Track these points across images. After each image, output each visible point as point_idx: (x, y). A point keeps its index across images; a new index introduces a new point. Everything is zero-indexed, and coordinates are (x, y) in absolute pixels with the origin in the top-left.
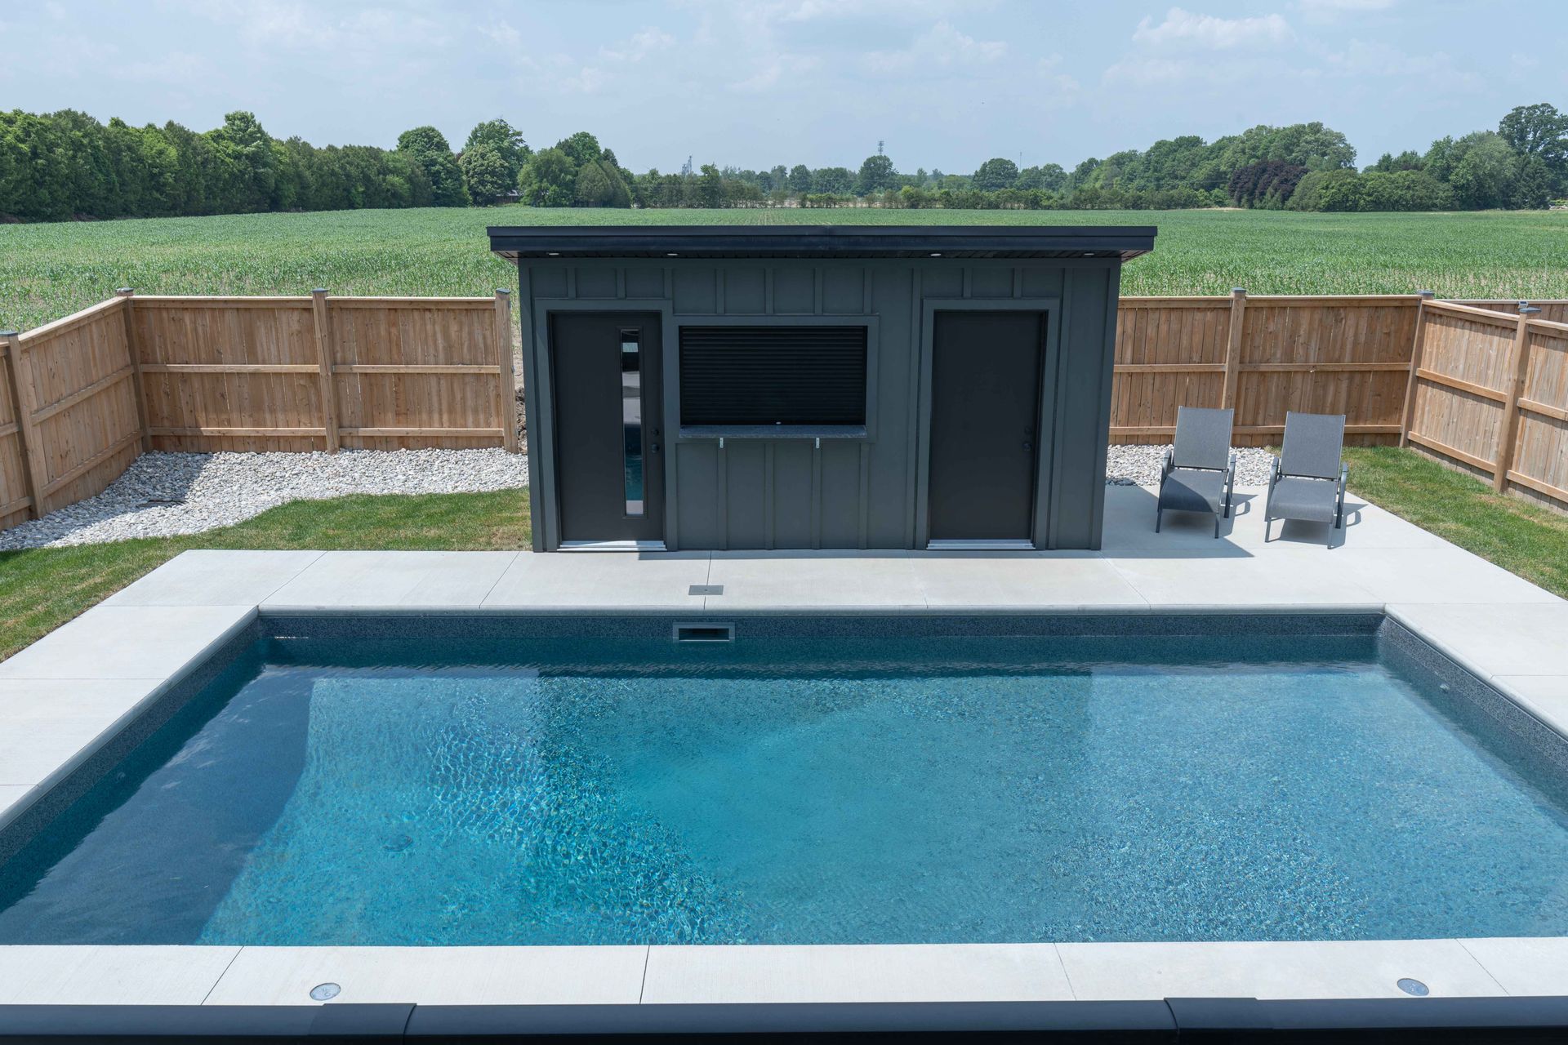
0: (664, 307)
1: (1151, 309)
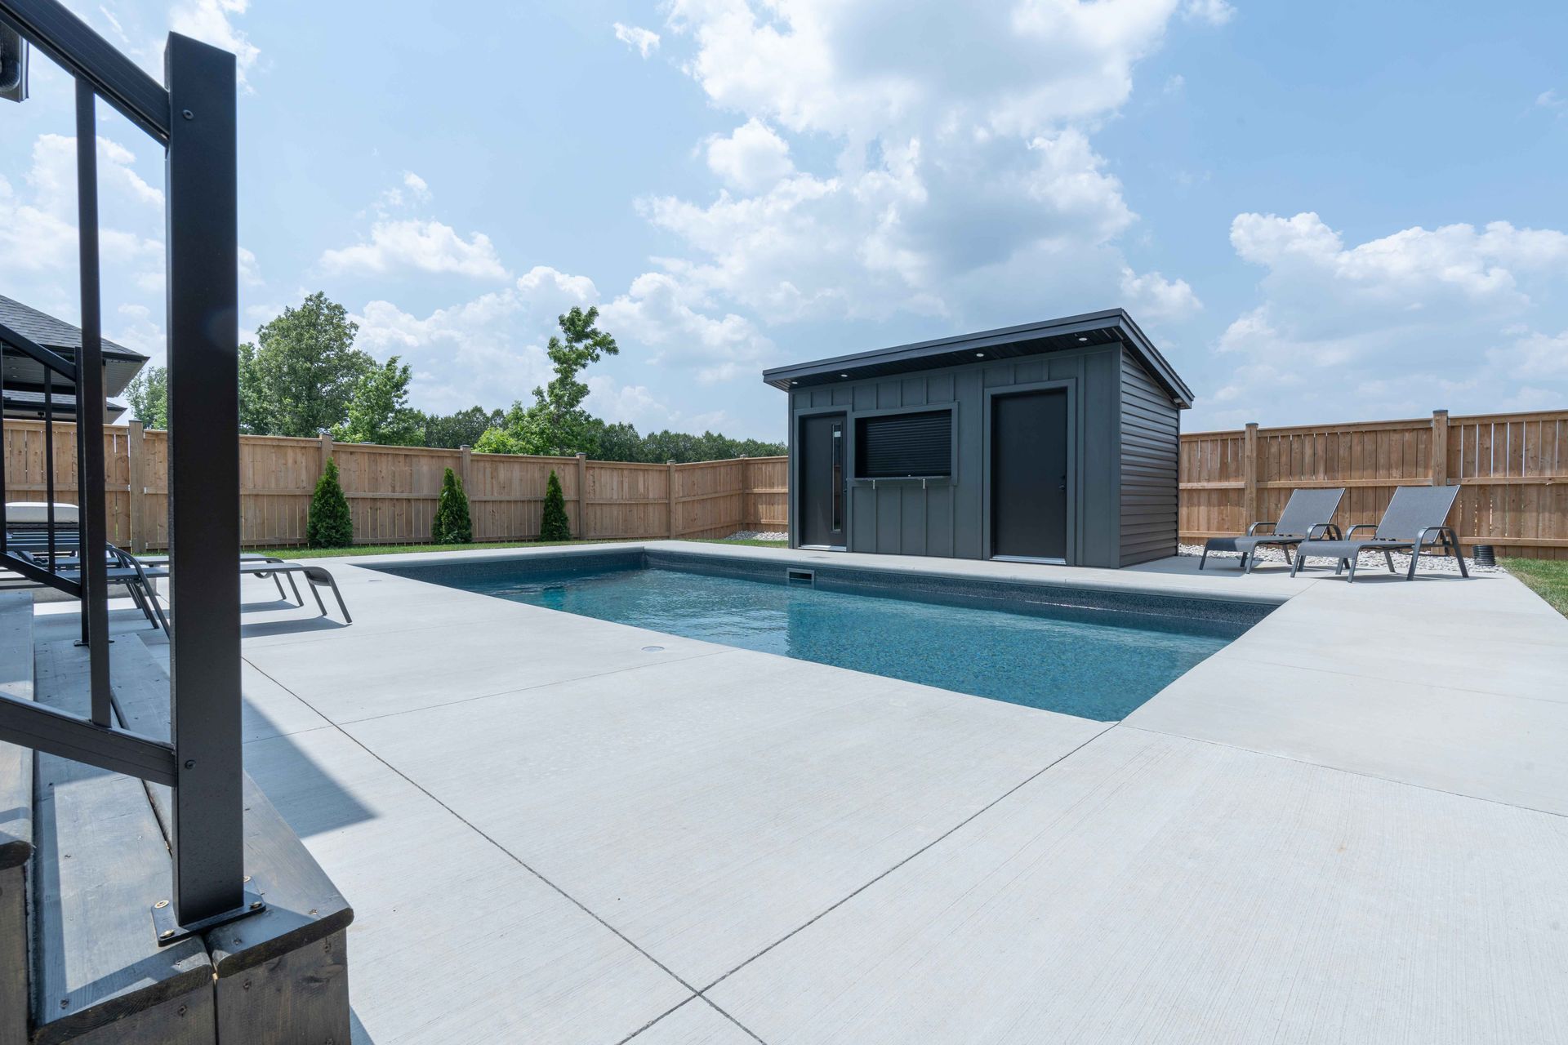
0: (847, 408)
1: (1341, 433)
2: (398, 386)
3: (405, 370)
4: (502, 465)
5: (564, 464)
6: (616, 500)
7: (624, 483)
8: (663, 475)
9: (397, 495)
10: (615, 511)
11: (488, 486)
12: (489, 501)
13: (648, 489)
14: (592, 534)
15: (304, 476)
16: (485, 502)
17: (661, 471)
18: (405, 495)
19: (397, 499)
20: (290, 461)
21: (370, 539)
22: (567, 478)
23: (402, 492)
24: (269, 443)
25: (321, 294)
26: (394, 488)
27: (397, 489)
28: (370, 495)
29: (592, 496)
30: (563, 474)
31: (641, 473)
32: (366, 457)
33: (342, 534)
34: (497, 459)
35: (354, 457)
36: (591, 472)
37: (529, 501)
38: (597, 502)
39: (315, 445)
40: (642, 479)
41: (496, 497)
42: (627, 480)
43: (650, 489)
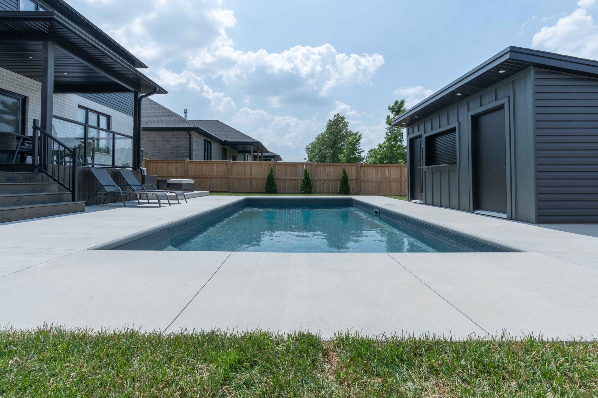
0: (423, 132)
2: (357, 141)
3: (360, 135)
4: (327, 167)
5: (351, 166)
6: (374, 179)
7: (378, 172)
8: (399, 168)
9: (292, 178)
10: (374, 184)
11: (322, 175)
12: (322, 180)
13: (391, 174)
14: (363, 193)
15: (266, 173)
16: (321, 180)
17: (397, 167)
18: (294, 178)
19: (292, 179)
20: (263, 168)
21: (284, 191)
22: (353, 171)
23: (294, 177)
24: (258, 163)
25: (338, 114)
26: (291, 175)
27: (292, 176)
28: (284, 178)
29: (363, 178)
30: (351, 170)
31: (387, 168)
32: (283, 166)
33: (272, 189)
34: (325, 165)
35: (280, 166)
36: (363, 168)
37: (337, 180)
38: (365, 180)
39: (269, 163)
40: (388, 171)
41: (325, 178)
42: (380, 171)
43: (391, 175)
